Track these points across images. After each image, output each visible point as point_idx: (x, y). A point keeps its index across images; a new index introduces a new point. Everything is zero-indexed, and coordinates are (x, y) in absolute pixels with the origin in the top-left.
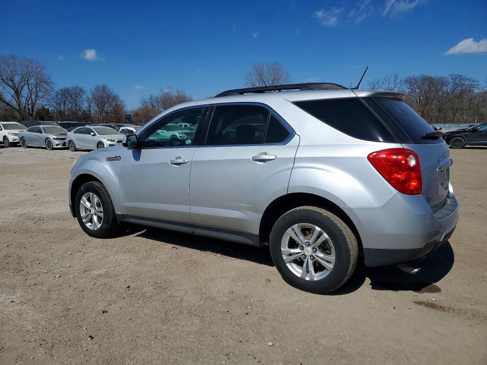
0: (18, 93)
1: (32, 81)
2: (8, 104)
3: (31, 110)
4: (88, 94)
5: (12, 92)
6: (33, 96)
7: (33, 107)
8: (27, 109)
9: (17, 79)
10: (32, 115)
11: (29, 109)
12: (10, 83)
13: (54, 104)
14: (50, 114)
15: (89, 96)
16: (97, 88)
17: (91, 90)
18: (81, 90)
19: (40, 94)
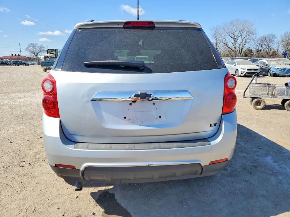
0: (235, 41)
1: (245, 33)
2: (229, 48)
3: (241, 50)
4: (278, 39)
5: (233, 41)
6: (243, 43)
7: (242, 50)
8: (239, 51)
9: (237, 33)
10: (241, 54)
11: (240, 50)
12: (233, 36)
13: (255, 46)
14: (252, 53)
15: (279, 40)
16: (286, 34)
17: (281, 36)
18: (274, 36)
19: (248, 41)
